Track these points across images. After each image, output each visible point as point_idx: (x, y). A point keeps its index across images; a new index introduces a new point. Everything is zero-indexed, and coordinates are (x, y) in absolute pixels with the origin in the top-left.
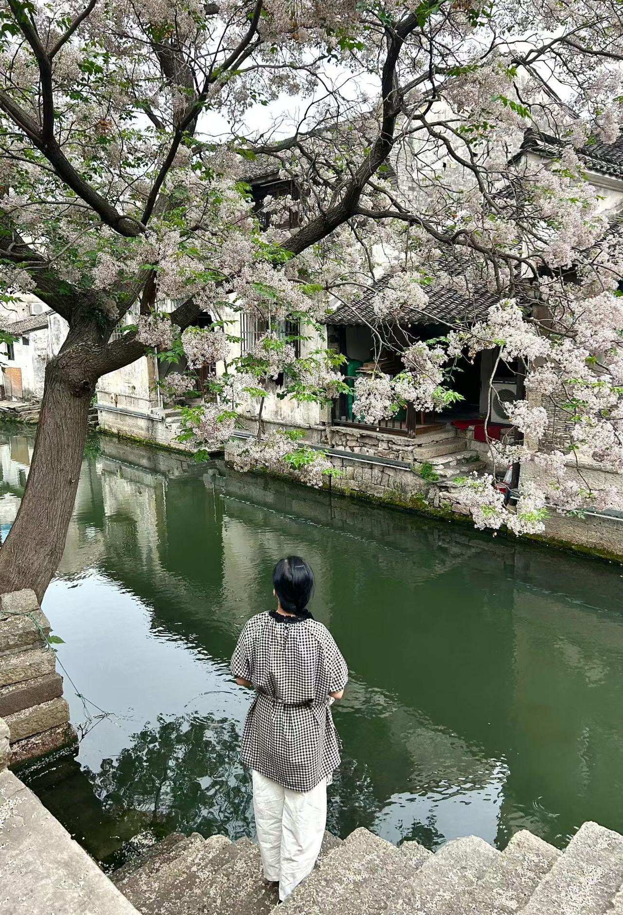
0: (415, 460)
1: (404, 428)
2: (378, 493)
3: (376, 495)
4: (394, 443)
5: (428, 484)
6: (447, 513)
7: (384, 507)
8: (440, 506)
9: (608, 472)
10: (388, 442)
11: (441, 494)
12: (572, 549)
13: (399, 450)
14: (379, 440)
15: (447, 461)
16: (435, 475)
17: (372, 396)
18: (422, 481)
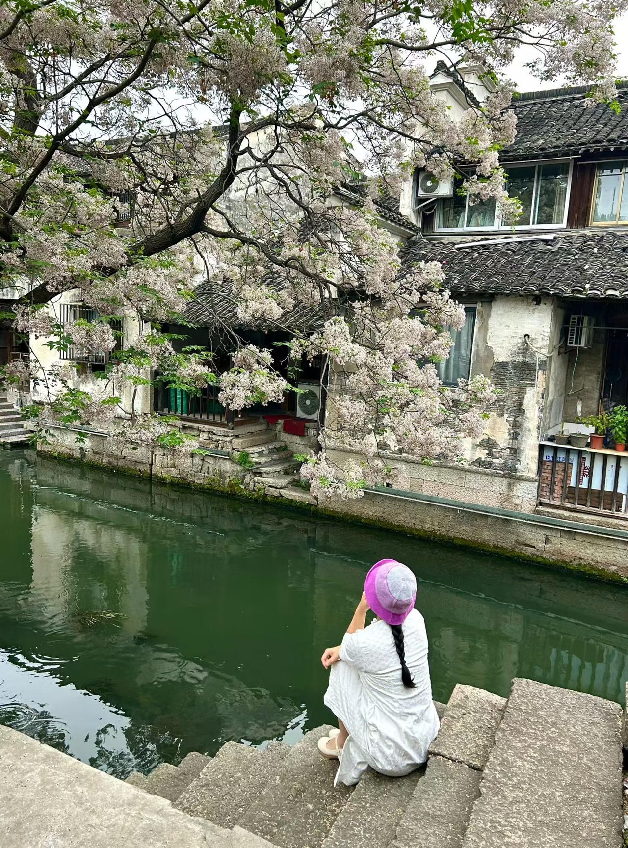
0: (233, 449)
1: (224, 421)
2: (198, 479)
3: (196, 481)
4: (215, 434)
5: (245, 470)
6: (260, 496)
7: (204, 492)
8: (254, 490)
9: (388, 458)
10: (209, 433)
11: (255, 479)
12: (361, 522)
13: (219, 440)
14: (200, 431)
15: (261, 450)
16: (250, 462)
17: (235, 387)
18: (239, 468)
